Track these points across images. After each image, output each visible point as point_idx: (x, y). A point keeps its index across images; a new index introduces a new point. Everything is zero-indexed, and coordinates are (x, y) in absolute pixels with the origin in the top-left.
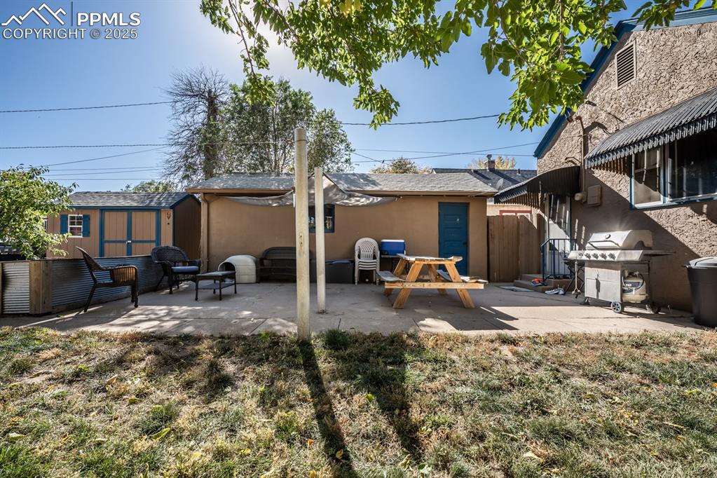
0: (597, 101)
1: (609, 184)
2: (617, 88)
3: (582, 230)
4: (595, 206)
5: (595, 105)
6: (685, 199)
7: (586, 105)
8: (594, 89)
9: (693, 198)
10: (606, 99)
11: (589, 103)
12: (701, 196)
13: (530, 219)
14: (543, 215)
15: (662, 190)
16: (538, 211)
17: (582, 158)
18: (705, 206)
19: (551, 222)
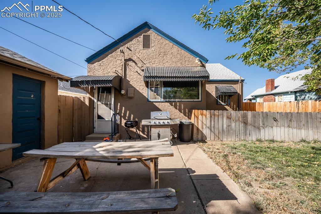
0: (132, 49)
1: (138, 89)
2: (143, 49)
3: (122, 109)
4: (131, 98)
5: (131, 51)
6: (168, 100)
7: (126, 48)
8: (131, 43)
9: (170, 100)
10: (137, 51)
11: (128, 48)
12: (172, 100)
13: (82, 100)
14: (93, 98)
15: (160, 95)
16: (88, 95)
17: (123, 73)
18: (173, 103)
19: (99, 103)
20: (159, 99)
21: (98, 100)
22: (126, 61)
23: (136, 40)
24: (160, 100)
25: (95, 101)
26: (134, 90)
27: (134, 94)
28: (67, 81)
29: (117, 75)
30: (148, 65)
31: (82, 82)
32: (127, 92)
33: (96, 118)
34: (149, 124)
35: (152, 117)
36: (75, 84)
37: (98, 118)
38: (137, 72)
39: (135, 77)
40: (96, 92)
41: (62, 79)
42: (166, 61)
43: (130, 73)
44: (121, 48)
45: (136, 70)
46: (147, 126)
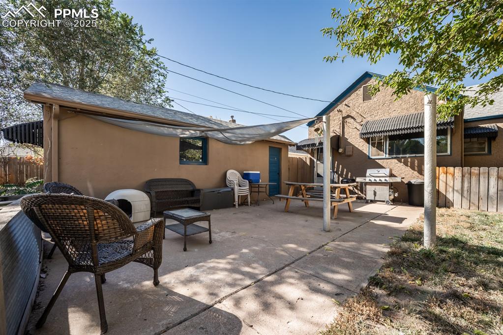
0: (350, 105)
1: (357, 146)
2: (362, 102)
3: (339, 167)
4: (349, 156)
5: (349, 107)
6: (394, 156)
7: (344, 106)
8: (349, 99)
9: (398, 156)
10: (356, 106)
11: (346, 105)
12: (401, 156)
13: (304, 160)
14: (313, 158)
15: (385, 151)
16: (309, 156)
17: (341, 131)
18: (403, 160)
19: (318, 162)
20: (383, 155)
21: (317, 160)
22: (344, 118)
23: (355, 94)
24: (384, 157)
25: (315, 160)
26: (353, 148)
27: (353, 152)
28: (294, 146)
29: (335, 134)
30: (369, 119)
31: (304, 146)
32: (345, 150)
33: (315, 176)
34: (364, 181)
35: (367, 174)
36: (299, 148)
37: (317, 177)
38: (356, 128)
39: (354, 133)
40: (316, 152)
41: (291, 145)
42: (393, 110)
43: (348, 130)
44: (338, 108)
45: (355, 126)
46: (362, 183)
